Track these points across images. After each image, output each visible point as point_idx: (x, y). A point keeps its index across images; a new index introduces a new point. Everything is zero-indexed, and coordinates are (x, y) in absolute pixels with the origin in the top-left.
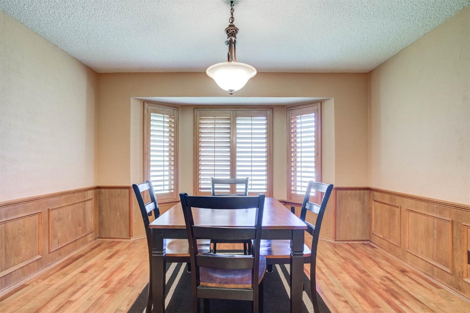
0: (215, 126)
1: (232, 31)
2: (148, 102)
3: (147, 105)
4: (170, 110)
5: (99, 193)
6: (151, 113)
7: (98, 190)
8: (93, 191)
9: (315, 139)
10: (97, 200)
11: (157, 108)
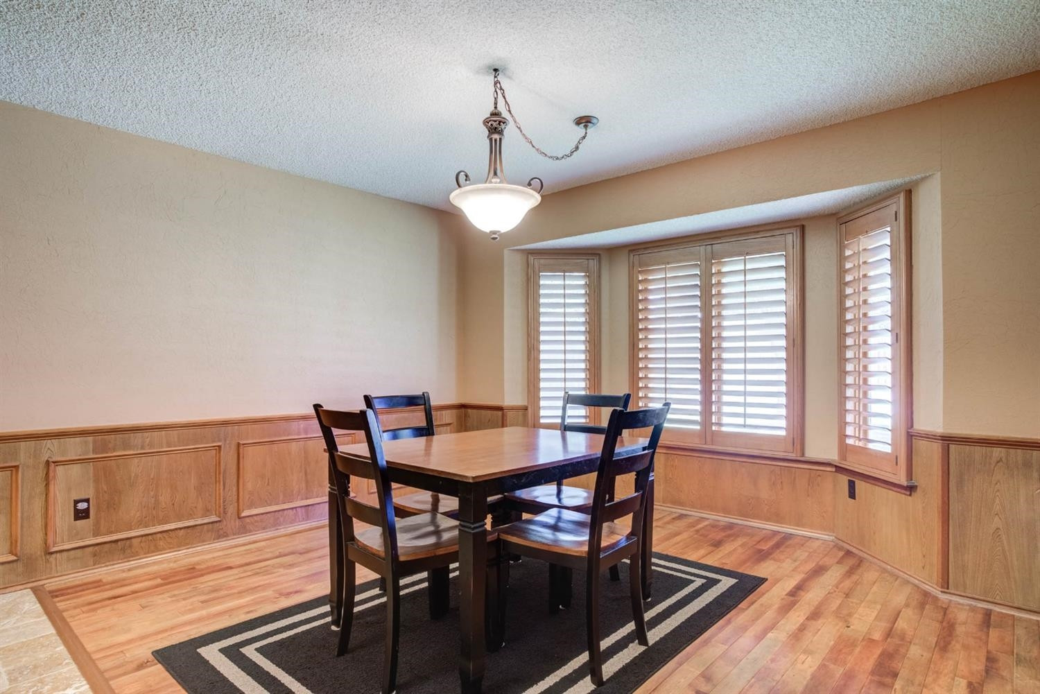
0: (666, 284)
1: (495, 125)
2: (533, 253)
3: (532, 258)
4: (582, 261)
5: (466, 416)
6: (540, 272)
7: (463, 410)
8: (454, 411)
9: (891, 298)
10: (462, 426)
11: (552, 262)
